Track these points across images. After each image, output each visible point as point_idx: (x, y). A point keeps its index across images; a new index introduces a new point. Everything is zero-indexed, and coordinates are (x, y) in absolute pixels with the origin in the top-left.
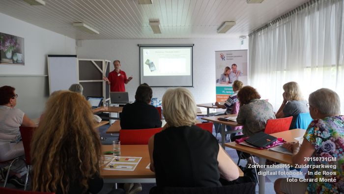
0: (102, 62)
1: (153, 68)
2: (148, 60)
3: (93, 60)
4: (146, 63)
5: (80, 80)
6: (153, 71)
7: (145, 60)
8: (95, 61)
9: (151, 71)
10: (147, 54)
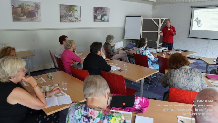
0: (159, 19)
1: (199, 25)
2: (197, 18)
3: (152, 19)
4: (195, 20)
5: (143, 30)
6: (200, 26)
7: (195, 18)
8: (153, 19)
9: (199, 26)
10: (197, 13)
